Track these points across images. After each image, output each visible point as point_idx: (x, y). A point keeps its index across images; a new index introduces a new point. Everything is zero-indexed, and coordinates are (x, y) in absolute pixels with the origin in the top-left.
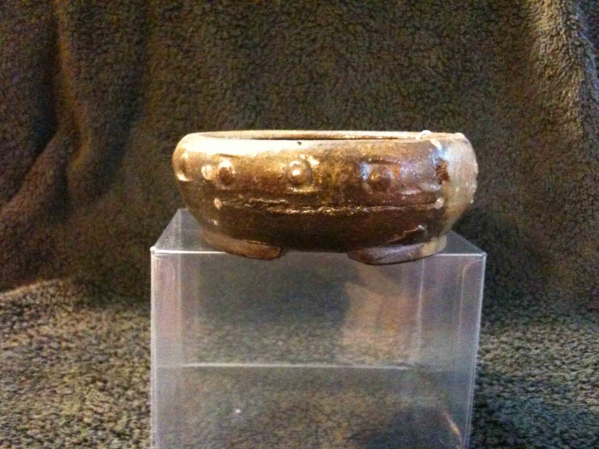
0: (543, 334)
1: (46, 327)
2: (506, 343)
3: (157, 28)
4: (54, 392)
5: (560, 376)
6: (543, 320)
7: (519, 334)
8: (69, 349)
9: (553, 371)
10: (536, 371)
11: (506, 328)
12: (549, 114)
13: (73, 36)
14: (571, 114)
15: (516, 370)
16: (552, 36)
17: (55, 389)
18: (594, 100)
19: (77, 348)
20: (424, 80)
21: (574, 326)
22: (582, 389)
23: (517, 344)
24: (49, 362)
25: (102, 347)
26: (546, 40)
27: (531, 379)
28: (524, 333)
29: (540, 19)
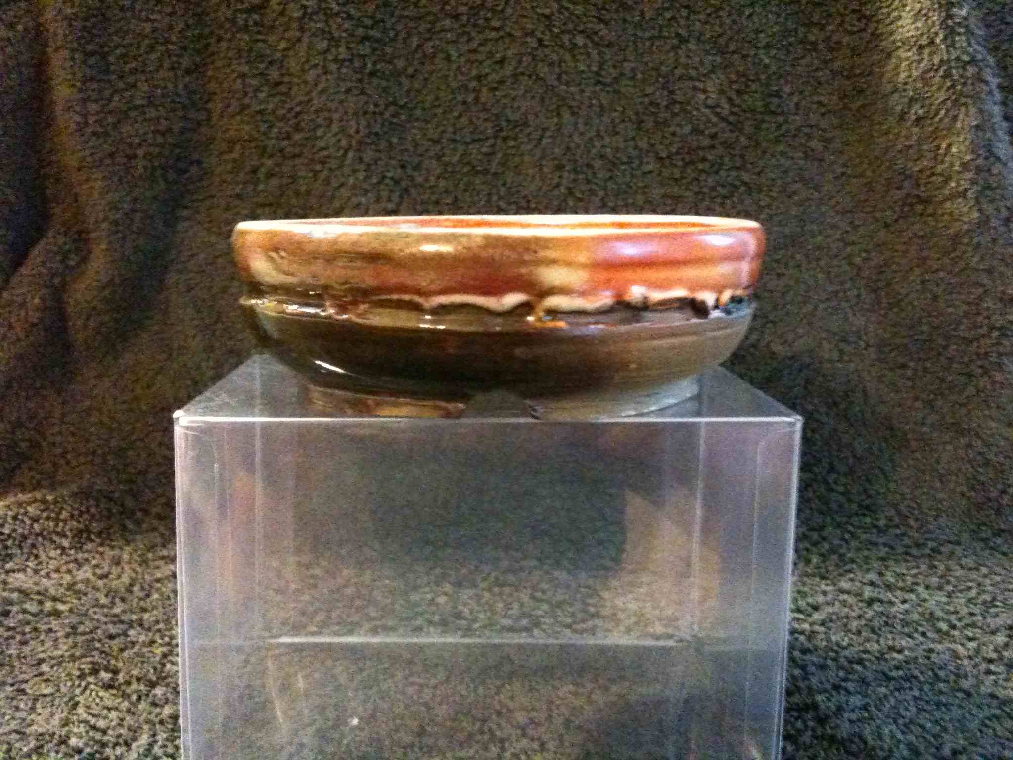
0: (915, 576)
1: (20, 576)
2: (848, 592)
3: (224, 44)
4: (23, 692)
5: (949, 649)
6: (914, 551)
7: (872, 576)
8: (57, 614)
9: (933, 641)
10: (904, 642)
11: (847, 567)
12: (918, 185)
13: (73, 59)
14: (958, 185)
15: (868, 640)
16: (921, 47)
17: (23, 686)
18: (998, 159)
19: (71, 610)
20: (696, 131)
21: (970, 562)
22: (988, 672)
23: (868, 592)
24: (18, 637)
25: (117, 610)
26: (910, 54)
27: (895, 655)
28: (881, 574)
29: (900, 17)
